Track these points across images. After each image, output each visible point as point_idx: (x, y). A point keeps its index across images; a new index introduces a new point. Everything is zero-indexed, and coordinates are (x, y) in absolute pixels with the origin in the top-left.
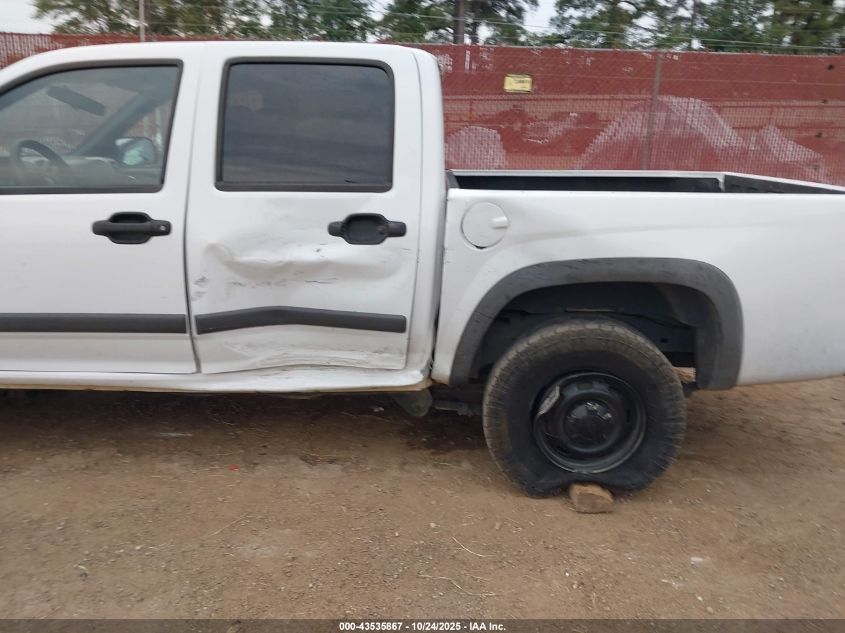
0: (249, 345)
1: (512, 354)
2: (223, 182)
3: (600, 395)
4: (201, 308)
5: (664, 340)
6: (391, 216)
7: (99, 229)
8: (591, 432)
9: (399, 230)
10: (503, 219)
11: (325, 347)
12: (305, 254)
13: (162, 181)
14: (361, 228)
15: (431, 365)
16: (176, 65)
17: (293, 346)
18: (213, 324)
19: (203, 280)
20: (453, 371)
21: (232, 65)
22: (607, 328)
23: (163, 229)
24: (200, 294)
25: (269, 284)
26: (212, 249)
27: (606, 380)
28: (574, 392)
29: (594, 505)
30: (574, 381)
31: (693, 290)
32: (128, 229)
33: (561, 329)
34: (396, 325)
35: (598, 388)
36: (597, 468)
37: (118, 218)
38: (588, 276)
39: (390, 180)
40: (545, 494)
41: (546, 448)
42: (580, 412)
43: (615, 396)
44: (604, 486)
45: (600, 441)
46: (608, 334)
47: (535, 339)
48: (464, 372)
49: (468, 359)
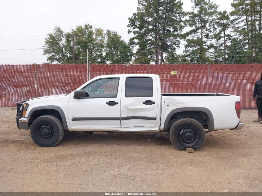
0: (129, 123)
1: (174, 124)
2: (126, 96)
3: (190, 131)
4: (122, 116)
5: (202, 123)
6: (153, 101)
7: (107, 103)
8: (189, 138)
9: (154, 103)
10: (171, 101)
11: (142, 123)
12: (139, 107)
13: (117, 96)
14: (148, 103)
15: (160, 127)
16: (118, 78)
17: (136, 123)
18: (124, 119)
19: (123, 111)
20: (164, 127)
21: (127, 78)
22: (190, 119)
23: (117, 103)
24: (122, 114)
25: (133, 112)
26: (125, 106)
27: (191, 128)
28: (186, 130)
29: (190, 151)
30: (185, 128)
31: (205, 113)
32: (112, 103)
33: (182, 119)
34: (154, 119)
35: (190, 130)
36: (191, 145)
37: (110, 102)
38: (186, 110)
39: (153, 95)
40: (182, 150)
41: (181, 141)
42: (187, 134)
43: (193, 131)
44: (192, 148)
45: (191, 140)
46: (190, 120)
47: (178, 121)
48: (166, 128)
49: (167, 125)
